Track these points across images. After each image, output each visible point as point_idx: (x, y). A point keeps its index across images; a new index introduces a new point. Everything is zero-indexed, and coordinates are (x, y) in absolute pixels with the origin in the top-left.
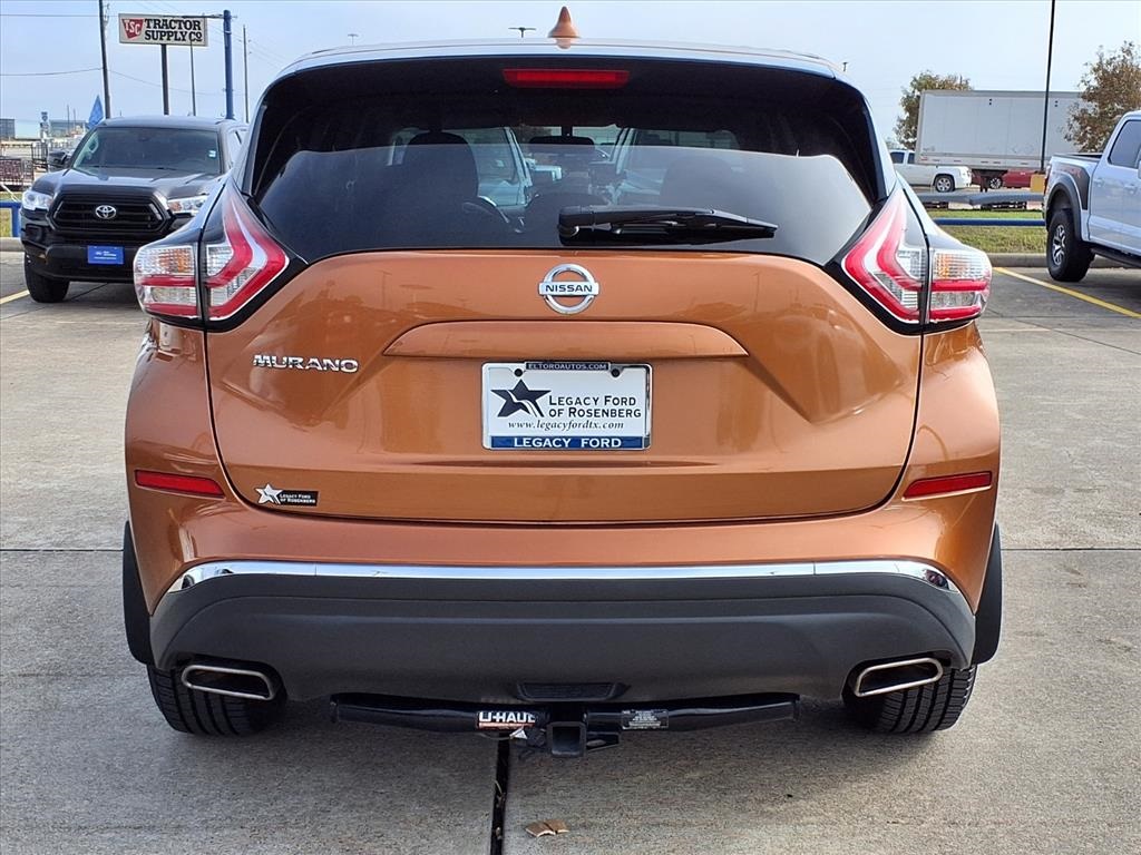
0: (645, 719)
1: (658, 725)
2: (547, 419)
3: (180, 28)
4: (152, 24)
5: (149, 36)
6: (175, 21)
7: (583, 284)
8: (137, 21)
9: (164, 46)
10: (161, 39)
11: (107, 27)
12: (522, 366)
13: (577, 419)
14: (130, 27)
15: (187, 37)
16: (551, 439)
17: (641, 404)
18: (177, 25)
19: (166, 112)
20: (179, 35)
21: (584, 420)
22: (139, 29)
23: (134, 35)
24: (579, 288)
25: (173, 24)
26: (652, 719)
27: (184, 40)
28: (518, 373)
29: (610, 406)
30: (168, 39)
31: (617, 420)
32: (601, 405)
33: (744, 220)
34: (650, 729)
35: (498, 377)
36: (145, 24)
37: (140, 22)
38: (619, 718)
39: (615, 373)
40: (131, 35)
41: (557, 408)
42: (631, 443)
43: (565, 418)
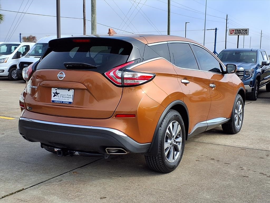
0: (77, 153)
1: (79, 154)
2: (59, 98)
3: (243, 31)
4: (236, 31)
5: (235, 33)
6: (242, 30)
7: (63, 75)
8: (233, 30)
9: (238, 36)
10: (238, 34)
11: (227, 32)
12: (57, 89)
13: (63, 98)
14: (231, 32)
15: (244, 33)
16: (60, 101)
17: (72, 96)
18: (242, 31)
19: (238, 48)
20: (242, 33)
21: (64, 98)
22: (233, 32)
23: (232, 33)
24: (62, 76)
25: (241, 31)
26: (78, 153)
27: (243, 34)
28: (56, 90)
29: (68, 96)
30: (240, 34)
31: (68, 99)
32: (67, 96)
33: (91, 65)
34: (78, 155)
35: (53, 90)
36: (235, 31)
37: (234, 30)
38: (73, 152)
39: (69, 90)
40: (231, 33)
41: (61, 96)
42: (70, 103)
43: (62, 98)
